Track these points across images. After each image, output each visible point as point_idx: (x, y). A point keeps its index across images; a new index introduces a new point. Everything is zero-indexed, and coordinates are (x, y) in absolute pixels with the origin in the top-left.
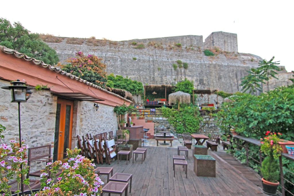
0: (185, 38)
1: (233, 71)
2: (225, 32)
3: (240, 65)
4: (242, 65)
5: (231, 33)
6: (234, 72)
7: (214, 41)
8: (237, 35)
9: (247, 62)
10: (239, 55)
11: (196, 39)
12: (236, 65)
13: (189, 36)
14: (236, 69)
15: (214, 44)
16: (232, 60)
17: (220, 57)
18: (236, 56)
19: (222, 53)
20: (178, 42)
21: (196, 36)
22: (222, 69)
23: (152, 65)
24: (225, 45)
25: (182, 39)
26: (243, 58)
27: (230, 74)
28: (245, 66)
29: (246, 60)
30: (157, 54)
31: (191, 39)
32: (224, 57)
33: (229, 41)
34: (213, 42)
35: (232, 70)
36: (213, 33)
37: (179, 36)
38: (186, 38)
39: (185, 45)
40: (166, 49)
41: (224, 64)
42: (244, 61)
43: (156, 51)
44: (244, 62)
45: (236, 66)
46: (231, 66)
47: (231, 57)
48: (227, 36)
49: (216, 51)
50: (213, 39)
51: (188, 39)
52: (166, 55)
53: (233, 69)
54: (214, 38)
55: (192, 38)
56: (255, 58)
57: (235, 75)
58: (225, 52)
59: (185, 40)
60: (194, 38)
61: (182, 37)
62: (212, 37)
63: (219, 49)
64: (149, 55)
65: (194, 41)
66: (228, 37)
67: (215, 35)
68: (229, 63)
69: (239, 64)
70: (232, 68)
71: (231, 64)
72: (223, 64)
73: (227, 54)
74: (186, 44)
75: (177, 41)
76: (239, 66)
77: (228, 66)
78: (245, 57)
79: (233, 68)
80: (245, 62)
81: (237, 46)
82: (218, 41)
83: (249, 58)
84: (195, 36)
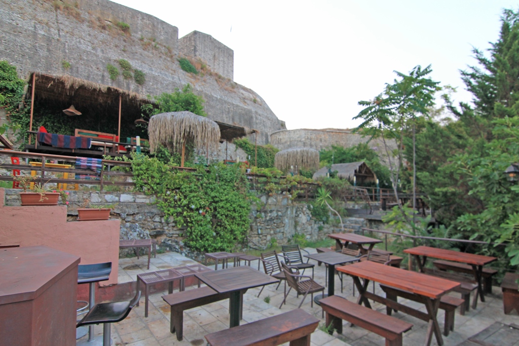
0: (140, 18)
1: (229, 112)
2: (215, 40)
3: (239, 104)
4: (242, 105)
5: (225, 46)
6: (231, 115)
7: (198, 48)
8: (233, 53)
9: (248, 102)
10: (238, 87)
11: (163, 28)
12: (234, 103)
13: (150, 17)
14: (233, 109)
15: (197, 53)
16: (227, 92)
17: (208, 81)
18: (233, 87)
19: (211, 74)
20: (123, 19)
21: (164, 22)
22: (212, 103)
23: (46, 50)
24: (214, 62)
25: (132, 17)
26: (242, 94)
27: (224, 116)
28: (245, 107)
29: (247, 99)
30: (62, 27)
31: (154, 25)
32: (215, 83)
33: (221, 59)
34: (195, 50)
35: (227, 110)
36: (195, 33)
37: (126, 7)
38: (143, 18)
39: (140, 33)
40: (89, 22)
41: (215, 96)
42: (244, 98)
43: (60, 17)
44: (244, 100)
45: (233, 104)
46: (226, 102)
47: (226, 87)
48: (219, 48)
49: (202, 69)
50: (195, 43)
51: (148, 22)
52: (88, 36)
53: (229, 108)
54: (198, 43)
55: (155, 24)
56: (258, 99)
57: (231, 119)
58: (216, 74)
59: (139, 22)
60: (159, 26)
61: (135, 13)
62: (194, 40)
63: (207, 67)
64: (34, 18)
65: (160, 32)
66: (220, 50)
67: (199, 37)
68: (223, 97)
69: (237, 102)
70: (227, 106)
71: (226, 99)
72: (213, 94)
73: (220, 80)
74: (141, 31)
75: (121, 16)
76: (237, 106)
77: (222, 101)
78: (246, 94)
79: (229, 107)
80: (246, 101)
81: (233, 71)
82: (205, 52)
83: (251, 96)
84: (163, 23)
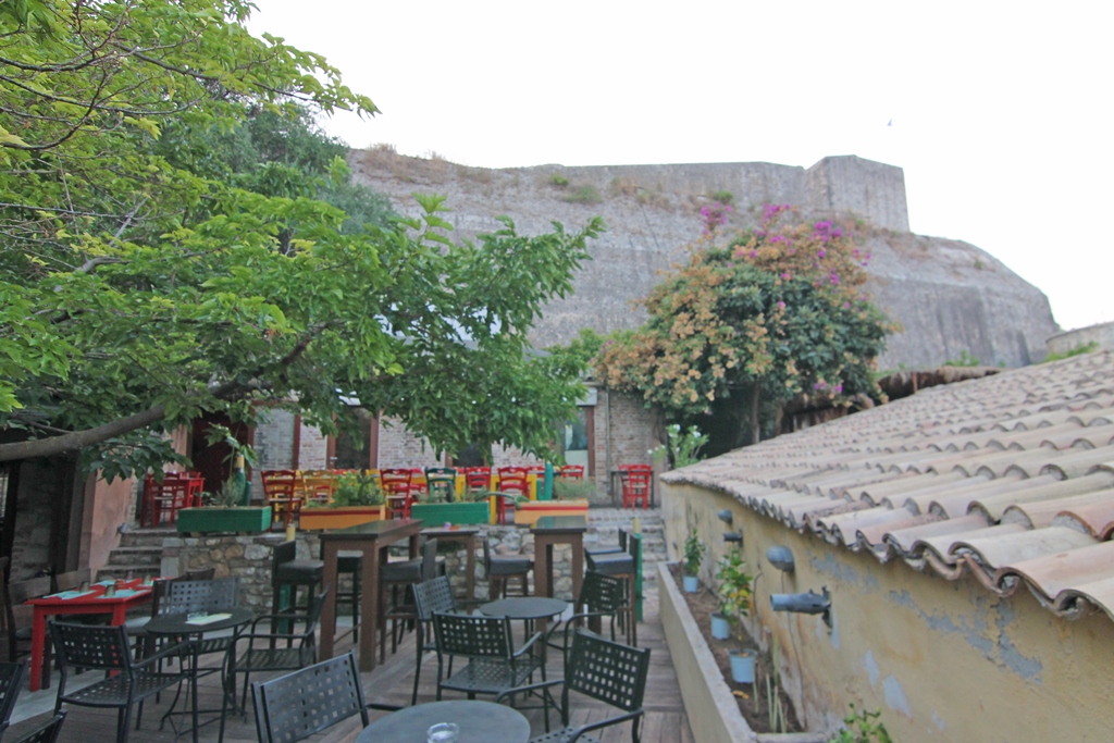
0: (744, 173)
1: (928, 304)
2: (864, 160)
3: (946, 281)
4: (952, 281)
5: (884, 165)
6: (933, 308)
7: (834, 188)
8: (902, 173)
9: (964, 271)
10: (933, 245)
11: (780, 177)
12: (936, 282)
13: (757, 166)
14: (937, 294)
15: (834, 198)
16: (915, 262)
17: (874, 250)
18: (924, 248)
19: (875, 234)
20: (719, 185)
21: (780, 166)
22: (892, 293)
23: (647, 272)
24: (867, 204)
25: (733, 176)
26: (947, 256)
27: (920, 313)
28: (962, 284)
29: (961, 266)
30: (656, 230)
31: (765, 178)
32: (888, 250)
33: (880, 193)
34: (830, 194)
35: (924, 300)
36: (826, 161)
37: (723, 164)
38: (748, 172)
39: (746, 198)
40: (680, 209)
41: (896, 277)
42: (954, 266)
43: (649, 216)
44: (954, 269)
45: (935, 285)
46: (919, 284)
47: (910, 251)
48: (873, 173)
49: (857, 228)
50: (829, 181)
51: (755, 175)
52: (687, 233)
53: (927, 296)
54: (833, 178)
55: (767, 173)
56: (983, 259)
57: (935, 317)
58: (885, 231)
59: (744, 180)
60: (774, 175)
61: (735, 168)
62: (827, 176)
63: (866, 220)
64: (626, 229)
65: (776, 185)
66: (876, 176)
67: (835, 167)
68: (912, 274)
69: (941, 278)
70: (923, 292)
71: (918, 278)
72: (891, 274)
73: (895, 240)
74: (747, 194)
75: (717, 182)
76: (944, 286)
77: (910, 285)
78: (954, 254)
79: (927, 292)
80: (959, 270)
81: (906, 210)
82: (847, 191)
83: (966, 255)
84: (778, 167)
